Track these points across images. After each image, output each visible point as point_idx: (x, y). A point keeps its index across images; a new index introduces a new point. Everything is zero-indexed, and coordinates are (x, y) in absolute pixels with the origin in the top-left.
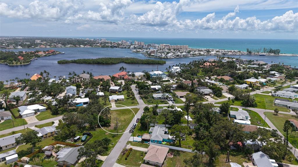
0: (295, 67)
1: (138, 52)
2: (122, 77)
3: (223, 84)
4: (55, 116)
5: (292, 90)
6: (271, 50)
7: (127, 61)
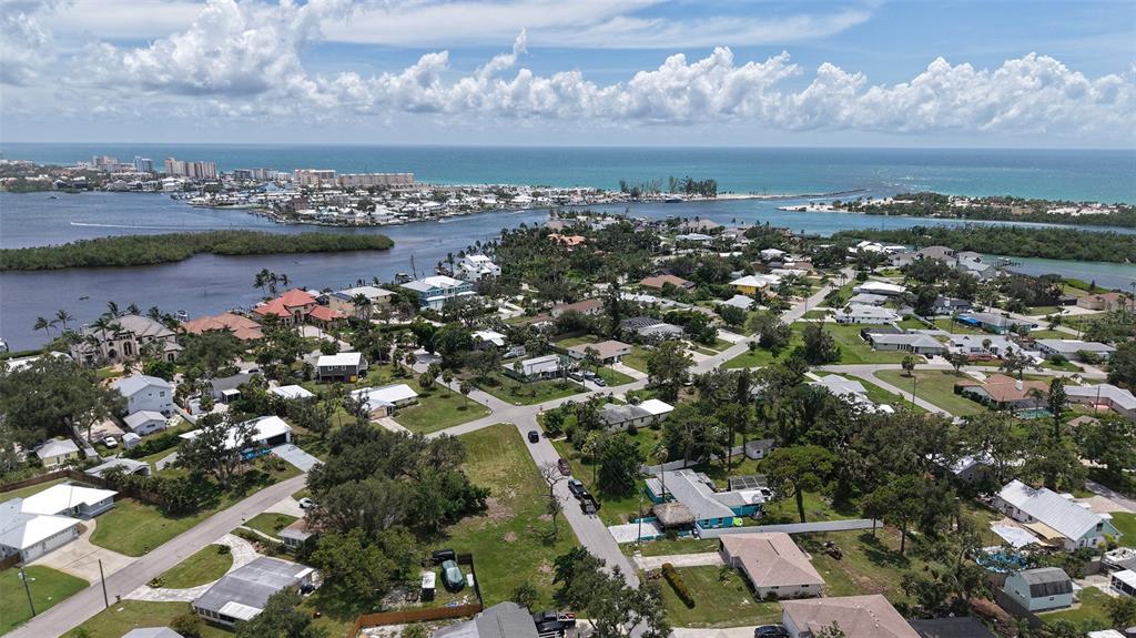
0: (802, 232)
1: (222, 204)
2: (303, 312)
3: (678, 304)
4: (190, 519)
5: (873, 301)
6: (689, 185)
7: (225, 247)
